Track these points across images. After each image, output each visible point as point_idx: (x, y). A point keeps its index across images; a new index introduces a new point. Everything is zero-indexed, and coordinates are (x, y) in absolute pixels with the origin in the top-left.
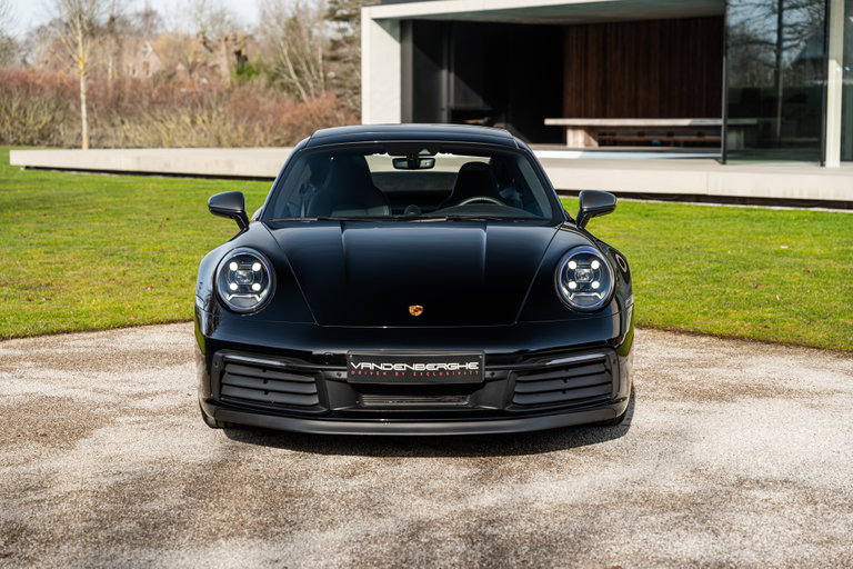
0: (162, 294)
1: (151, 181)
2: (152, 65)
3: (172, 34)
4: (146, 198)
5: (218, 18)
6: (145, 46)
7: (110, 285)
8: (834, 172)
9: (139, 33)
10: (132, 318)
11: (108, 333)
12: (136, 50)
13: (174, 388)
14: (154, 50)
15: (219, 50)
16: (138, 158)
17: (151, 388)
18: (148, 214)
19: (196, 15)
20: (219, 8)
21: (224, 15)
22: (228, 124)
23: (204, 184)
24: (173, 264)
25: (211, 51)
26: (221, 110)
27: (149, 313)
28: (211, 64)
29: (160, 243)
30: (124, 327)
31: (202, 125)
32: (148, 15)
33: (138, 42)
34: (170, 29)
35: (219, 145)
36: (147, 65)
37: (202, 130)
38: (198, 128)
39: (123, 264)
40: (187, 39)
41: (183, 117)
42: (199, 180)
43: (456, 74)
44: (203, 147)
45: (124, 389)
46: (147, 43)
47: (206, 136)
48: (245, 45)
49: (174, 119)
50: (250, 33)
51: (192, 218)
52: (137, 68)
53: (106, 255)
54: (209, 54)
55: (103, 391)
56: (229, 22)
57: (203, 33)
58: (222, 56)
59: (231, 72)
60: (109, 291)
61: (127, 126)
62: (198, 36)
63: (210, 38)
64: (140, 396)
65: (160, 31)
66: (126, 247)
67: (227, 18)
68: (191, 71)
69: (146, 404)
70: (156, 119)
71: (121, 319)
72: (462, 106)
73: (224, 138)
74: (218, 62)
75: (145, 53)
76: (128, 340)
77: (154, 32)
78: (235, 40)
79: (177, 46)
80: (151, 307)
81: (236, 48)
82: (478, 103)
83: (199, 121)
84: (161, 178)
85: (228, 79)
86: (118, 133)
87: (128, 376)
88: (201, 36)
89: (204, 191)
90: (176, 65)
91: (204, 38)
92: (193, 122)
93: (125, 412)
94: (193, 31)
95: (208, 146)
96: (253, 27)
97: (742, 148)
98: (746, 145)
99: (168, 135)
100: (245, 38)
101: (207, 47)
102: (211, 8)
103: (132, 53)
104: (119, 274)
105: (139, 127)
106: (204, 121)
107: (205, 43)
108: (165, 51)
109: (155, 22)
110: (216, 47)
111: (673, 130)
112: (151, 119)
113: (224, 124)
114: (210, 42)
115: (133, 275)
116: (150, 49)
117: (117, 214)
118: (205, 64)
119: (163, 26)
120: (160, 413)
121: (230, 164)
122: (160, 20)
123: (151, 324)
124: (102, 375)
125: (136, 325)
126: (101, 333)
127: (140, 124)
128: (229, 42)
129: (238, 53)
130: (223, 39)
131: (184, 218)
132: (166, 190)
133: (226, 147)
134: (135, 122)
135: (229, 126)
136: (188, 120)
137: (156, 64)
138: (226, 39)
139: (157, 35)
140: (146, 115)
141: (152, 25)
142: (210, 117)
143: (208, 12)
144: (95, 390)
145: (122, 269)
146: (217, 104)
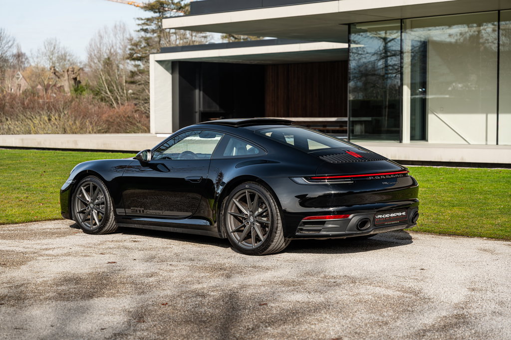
0: (49, 207)
1: (31, 152)
2: (23, 85)
3: (35, 67)
4: (30, 161)
5: (63, 58)
6: (18, 75)
7: (21, 203)
8: (407, 146)
9: (14, 67)
10: (35, 218)
11: (24, 224)
12: (13, 76)
13: (63, 246)
14: (23, 77)
15: (64, 77)
16: (22, 140)
17: (51, 246)
18: (33, 169)
19: (49, 56)
20: (63, 52)
21: (65, 56)
22: (70, 120)
23: (61, 153)
24: (52, 193)
25: (59, 78)
26: (66, 113)
27: (43, 215)
28: (59, 85)
29: (43, 183)
30: (31, 222)
31: (54, 121)
32: (19, 56)
33: (14, 72)
34: (33, 64)
35: (65, 132)
36: (19, 86)
37: (54, 124)
38: (52, 123)
39: (25, 193)
40: (43, 70)
41: (43, 116)
42: (58, 151)
43: (204, 91)
44: (56, 133)
45: (38, 247)
46: (19, 73)
47: (57, 128)
48: (79, 74)
49: (38, 118)
50: (81, 67)
51: (58, 171)
52: (13, 87)
53: (15, 189)
54: (57, 79)
55: (28, 248)
56: (69, 60)
57: (54, 67)
58: (65, 80)
59: (71, 90)
60: (20, 206)
61: (9, 122)
62: (51, 69)
63: (57, 70)
64: (46, 249)
65: (26, 65)
66: (25, 185)
67: (68, 58)
68: (46, 90)
69: (50, 252)
70: (27, 118)
71: (30, 218)
72: (207, 110)
73: (68, 129)
74: (63, 84)
75: (18, 78)
76: (35, 226)
77: (23, 66)
78: (73, 71)
79: (38, 74)
80: (44, 212)
81: (74, 76)
82: (216, 108)
83: (53, 119)
84: (35, 150)
85: (69, 94)
86: (4, 126)
87: (39, 241)
88: (53, 69)
89: (62, 157)
90: (37, 85)
91: (55, 70)
92: (49, 120)
93: (41, 255)
94: (48, 66)
95: (58, 133)
96: (83, 64)
97: (363, 134)
98: (366, 132)
99: (34, 127)
100: (79, 70)
101: (56, 75)
102: (58, 52)
103: (11, 79)
104: (24, 198)
105: (16, 122)
106: (56, 119)
107: (55, 73)
108: (30, 78)
109: (24, 60)
110: (62, 75)
111: (326, 124)
112: (24, 118)
113: (68, 121)
114: (57, 72)
115: (31, 198)
116: (21, 76)
117: (17, 169)
118: (55, 85)
119: (28, 62)
120: (58, 256)
121: (76, 142)
122: (27, 59)
123: (45, 220)
124: (26, 242)
125: (38, 221)
126: (21, 225)
127: (17, 121)
128: (70, 72)
129: (75, 79)
130: (66, 71)
131: (53, 171)
132: (40, 157)
133: (69, 134)
134: (14, 119)
135: (71, 122)
136: (46, 118)
137: (25, 85)
138: (68, 71)
139: (24, 68)
140: (21, 116)
141: (22, 62)
142: (59, 116)
143: (56, 55)
144: (24, 247)
145: (25, 195)
146: (63, 109)
